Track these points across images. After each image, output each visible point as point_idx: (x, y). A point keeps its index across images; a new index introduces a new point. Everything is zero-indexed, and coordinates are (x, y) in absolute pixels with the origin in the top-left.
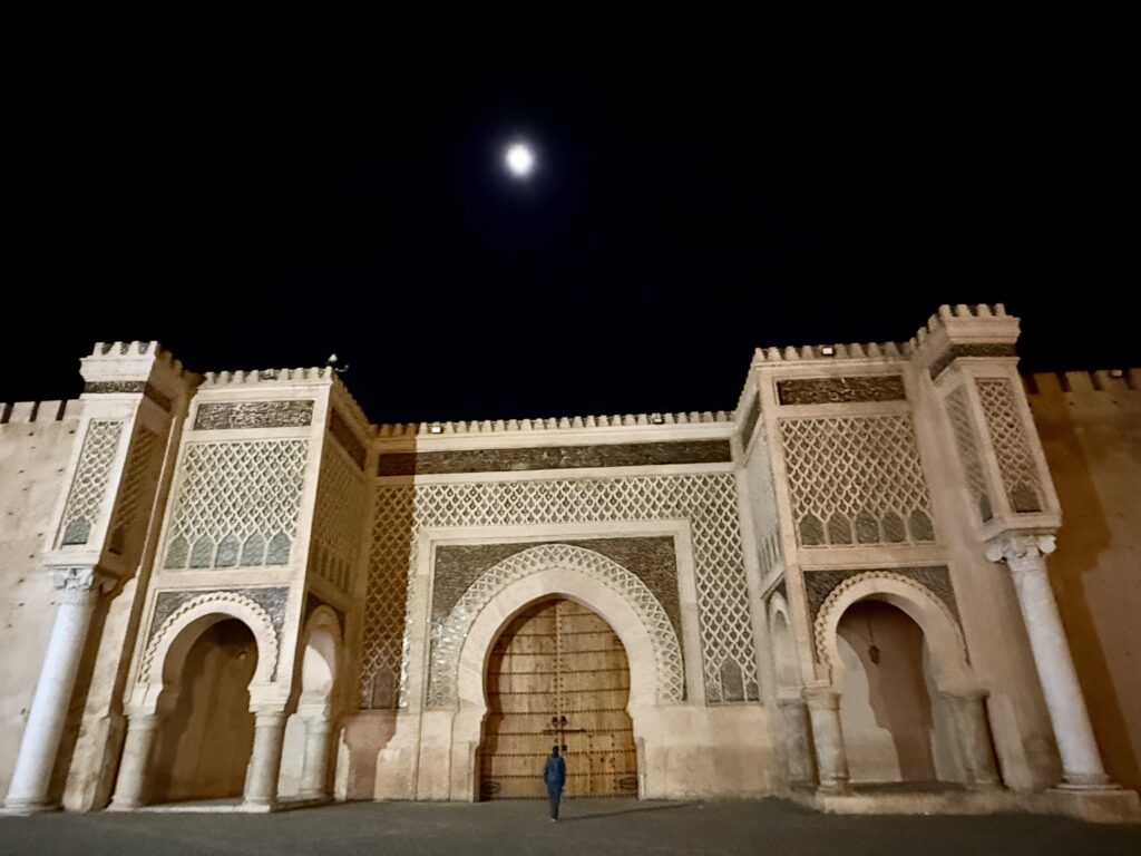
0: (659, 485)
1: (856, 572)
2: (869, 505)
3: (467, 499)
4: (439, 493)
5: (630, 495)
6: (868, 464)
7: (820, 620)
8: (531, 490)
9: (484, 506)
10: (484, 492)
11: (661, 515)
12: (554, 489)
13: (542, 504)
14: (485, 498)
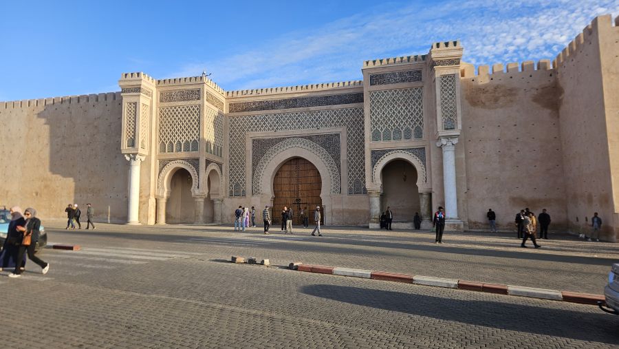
0: (335, 113)
1: (390, 150)
2: (399, 125)
3: (262, 121)
4: (252, 119)
5: (324, 117)
6: (402, 109)
7: (375, 168)
8: (286, 117)
9: (269, 123)
10: (269, 118)
11: (335, 125)
12: (295, 116)
13: (291, 122)
14: (269, 120)
